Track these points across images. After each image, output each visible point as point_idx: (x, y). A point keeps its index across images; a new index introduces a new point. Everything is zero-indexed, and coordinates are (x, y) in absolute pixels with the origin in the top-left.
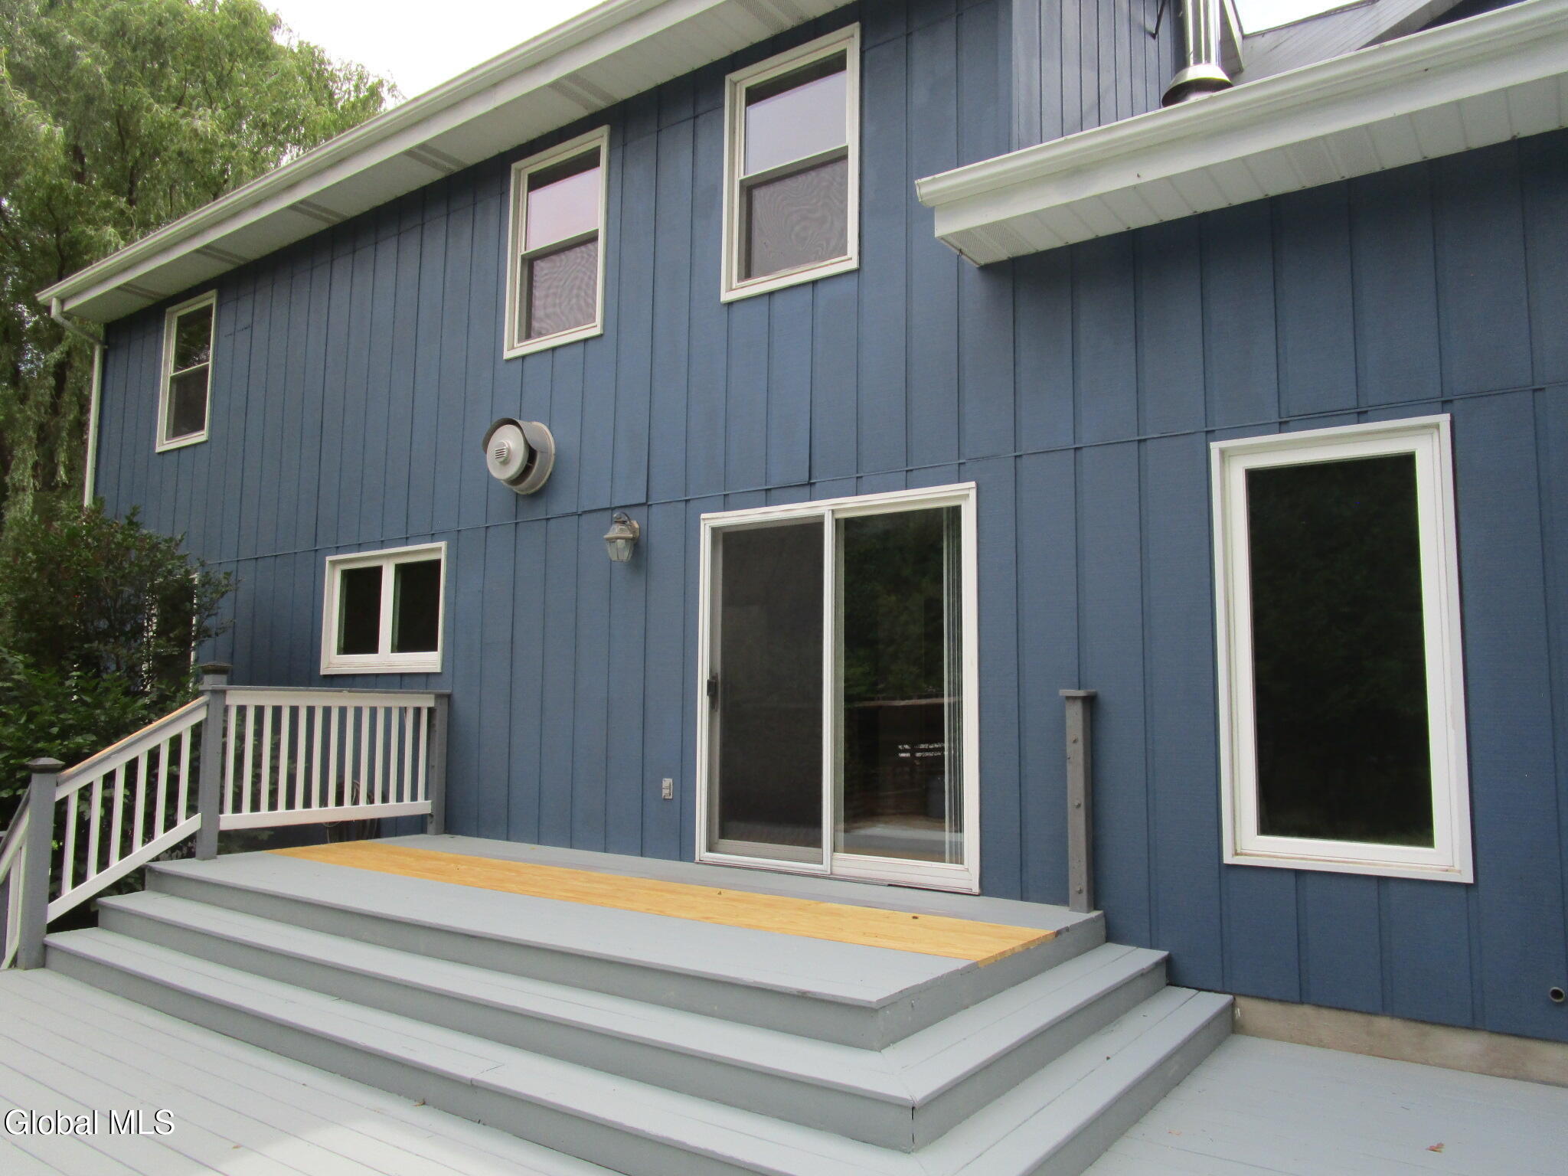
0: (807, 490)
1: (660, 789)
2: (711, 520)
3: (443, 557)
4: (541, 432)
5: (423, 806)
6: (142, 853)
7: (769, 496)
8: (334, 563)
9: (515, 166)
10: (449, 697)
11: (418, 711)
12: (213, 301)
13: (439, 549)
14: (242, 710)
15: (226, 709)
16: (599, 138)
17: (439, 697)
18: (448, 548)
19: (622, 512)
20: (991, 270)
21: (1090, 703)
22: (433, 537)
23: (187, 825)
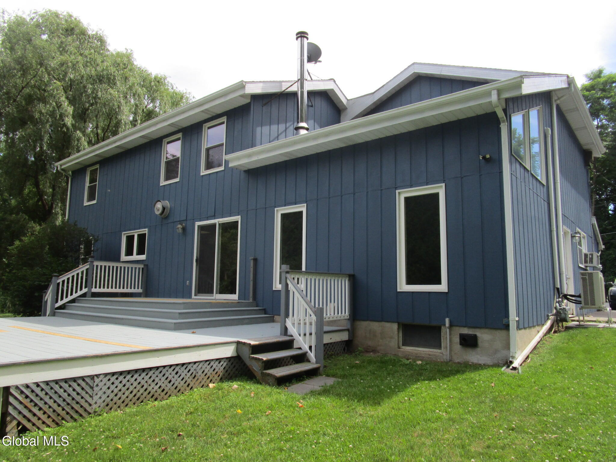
0: (214, 217)
1: (186, 283)
2: (198, 224)
3: (147, 232)
4: (167, 203)
5: (140, 290)
6: (75, 295)
7: (208, 218)
8: (124, 234)
9: (164, 140)
10: (147, 265)
11: (139, 268)
12: (98, 167)
13: (146, 231)
14: (97, 266)
15: (94, 266)
16: (180, 135)
17: (145, 265)
18: (148, 230)
19: (181, 222)
20: (245, 171)
21: (255, 260)
22: (145, 228)
23: (85, 290)
